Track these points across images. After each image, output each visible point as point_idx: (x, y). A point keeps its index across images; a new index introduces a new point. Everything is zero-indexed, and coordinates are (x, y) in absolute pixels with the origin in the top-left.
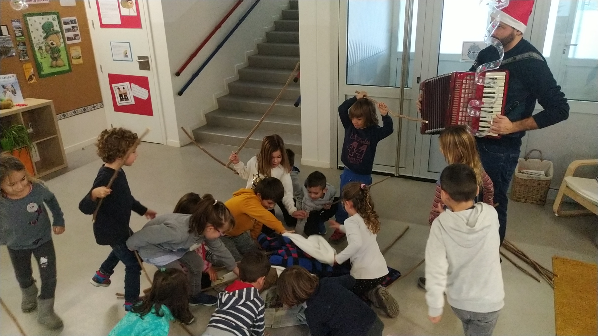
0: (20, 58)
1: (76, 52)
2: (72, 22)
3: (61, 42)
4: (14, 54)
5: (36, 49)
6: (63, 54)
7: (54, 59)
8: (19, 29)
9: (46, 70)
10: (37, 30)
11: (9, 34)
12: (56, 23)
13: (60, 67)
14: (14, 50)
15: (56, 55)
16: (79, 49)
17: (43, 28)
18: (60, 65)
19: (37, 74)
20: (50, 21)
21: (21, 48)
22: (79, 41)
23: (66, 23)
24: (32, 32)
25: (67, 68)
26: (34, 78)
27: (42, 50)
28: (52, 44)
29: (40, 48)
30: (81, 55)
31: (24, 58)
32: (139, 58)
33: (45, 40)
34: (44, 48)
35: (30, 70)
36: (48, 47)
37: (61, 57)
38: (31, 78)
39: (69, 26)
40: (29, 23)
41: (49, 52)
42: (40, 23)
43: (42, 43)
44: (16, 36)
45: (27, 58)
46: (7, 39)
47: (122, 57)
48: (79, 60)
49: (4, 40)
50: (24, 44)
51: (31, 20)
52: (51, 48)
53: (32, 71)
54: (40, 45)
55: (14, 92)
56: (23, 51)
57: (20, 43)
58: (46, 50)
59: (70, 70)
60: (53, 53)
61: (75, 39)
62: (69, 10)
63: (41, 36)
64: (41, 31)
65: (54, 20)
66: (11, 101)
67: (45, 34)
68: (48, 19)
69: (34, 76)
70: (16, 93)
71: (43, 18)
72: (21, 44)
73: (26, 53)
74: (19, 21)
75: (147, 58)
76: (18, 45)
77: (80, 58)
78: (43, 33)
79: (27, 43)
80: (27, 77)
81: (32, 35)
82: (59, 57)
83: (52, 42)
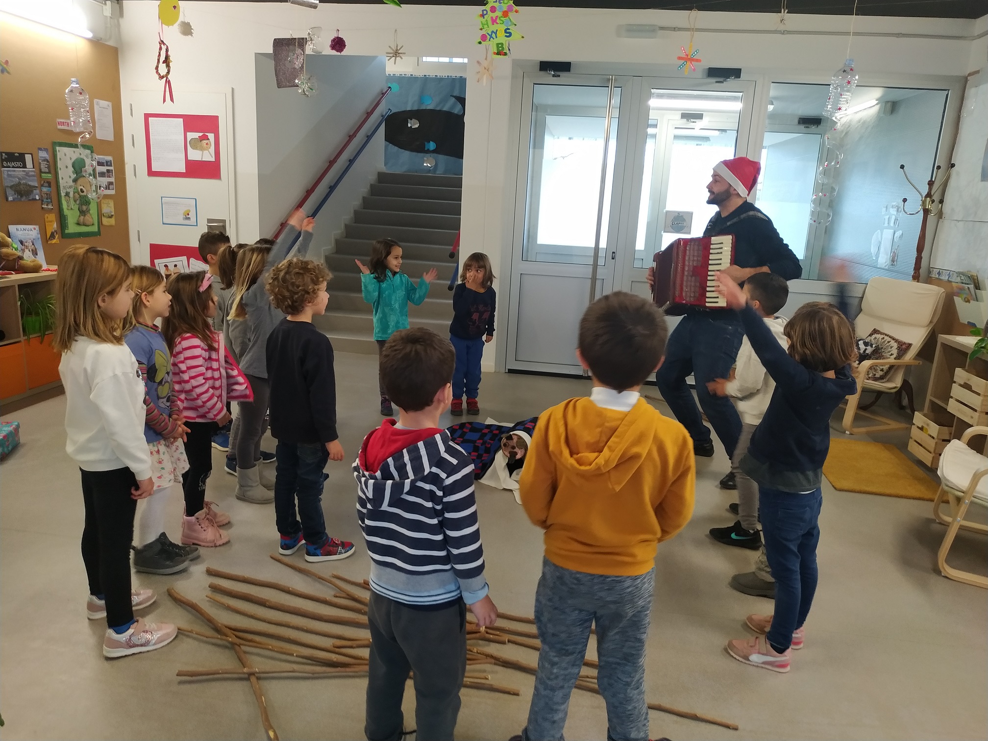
0: (42, 204)
1: (108, 208)
2: (108, 163)
3: (93, 190)
4: (37, 198)
5: (63, 194)
7: (83, 213)
8: (46, 163)
9: (72, 228)
10: (67, 167)
11: (34, 168)
13: (88, 226)
14: (38, 191)
15: (84, 208)
16: (112, 204)
18: (88, 223)
19: (59, 231)
20: (82, 156)
21: (45, 189)
22: (112, 192)
23: (100, 164)
24: (60, 169)
26: (56, 238)
27: (69, 197)
28: (82, 191)
29: (67, 194)
30: (113, 214)
31: (47, 205)
32: (209, 221)
33: (74, 183)
34: (71, 195)
35: (52, 224)
36: (76, 194)
37: (90, 212)
38: (52, 236)
39: (104, 169)
40: (59, 156)
41: (78, 202)
42: (71, 159)
43: (70, 187)
44: (41, 172)
45: (50, 207)
46: (31, 173)
47: (180, 219)
48: (110, 219)
49: (27, 174)
50: (50, 184)
51: (61, 151)
53: (55, 225)
54: (68, 190)
56: (47, 194)
57: (45, 182)
58: (74, 196)
59: (98, 233)
60: (81, 204)
61: (109, 189)
62: (106, 146)
63: (70, 177)
64: (71, 169)
65: (87, 156)
67: (75, 175)
68: (80, 154)
69: (57, 233)
71: (74, 152)
72: (46, 184)
73: (51, 198)
74: (46, 150)
75: (224, 221)
76: (42, 185)
77: (111, 217)
78: (73, 173)
79: (53, 184)
80: (49, 233)
81: (60, 174)
82: (88, 211)
83: (82, 188)
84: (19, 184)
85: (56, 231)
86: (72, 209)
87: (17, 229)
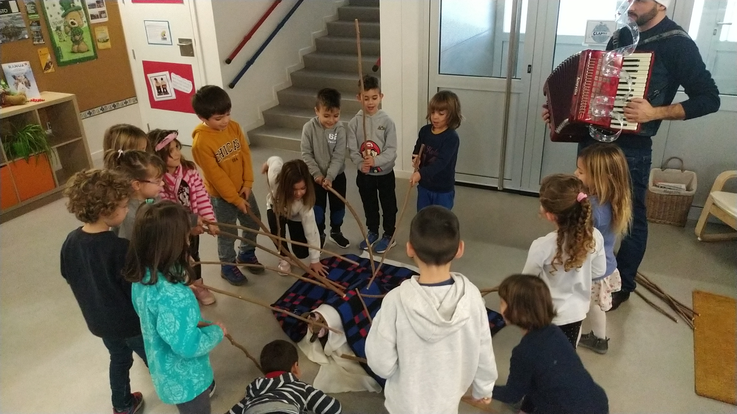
0: (33, 42)
1: (102, 33)
4: (27, 36)
5: (53, 29)
7: (76, 42)
8: (31, 5)
9: (66, 56)
10: (54, 6)
11: (19, 11)
13: (83, 52)
14: (26, 31)
15: (77, 38)
16: (106, 30)
17: (61, 3)
18: (82, 50)
19: (54, 62)
22: (106, 20)
24: (48, 8)
26: (52, 67)
27: (61, 31)
28: (72, 23)
29: (58, 29)
30: (108, 38)
31: (38, 41)
32: (181, 40)
33: (64, 18)
34: (62, 28)
35: (46, 57)
36: (67, 28)
37: (85, 40)
38: (48, 66)
41: (70, 34)
43: (61, 22)
44: (28, 14)
45: (42, 42)
46: (17, 17)
47: (159, 40)
48: (106, 43)
49: (14, 18)
50: (38, 23)
52: (72, 28)
53: (49, 57)
54: (58, 25)
55: (28, 84)
56: (37, 32)
57: (33, 22)
58: (65, 30)
59: (96, 57)
60: (73, 35)
61: (101, 17)
63: (59, 13)
64: (58, 6)
66: (25, 95)
67: (64, 11)
69: (51, 64)
70: (30, 86)
72: (35, 24)
73: (42, 35)
75: (190, 40)
76: (31, 25)
77: (107, 40)
78: (61, 9)
79: (42, 22)
80: (43, 66)
81: (48, 12)
82: (82, 40)
83: (72, 20)
84: (6, 28)
85: (50, 62)
86: (64, 41)
87: (10, 67)
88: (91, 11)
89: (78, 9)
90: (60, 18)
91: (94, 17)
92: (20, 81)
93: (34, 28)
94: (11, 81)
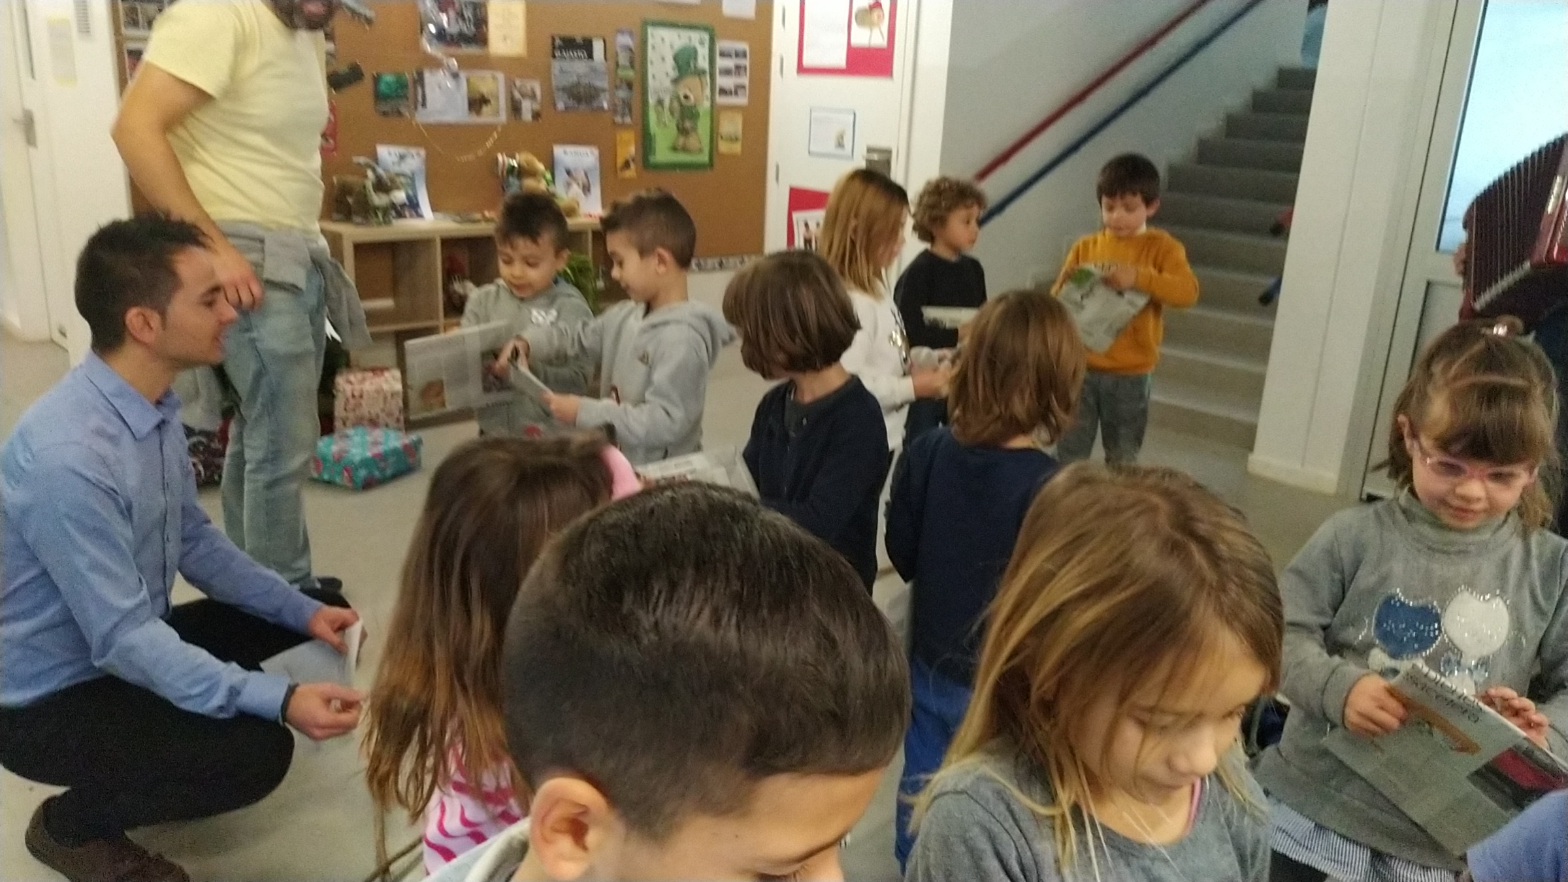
0: (614, 117)
1: (731, 125)
2: (738, 54)
3: (705, 96)
4: (605, 105)
5: (652, 101)
6: (703, 126)
7: (683, 131)
8: (627, 52)
9: (662, 154)
10: (663, 59)
11: (606, 59)
12: (703, 53)
13: (691, 153)
14: (607, 96)
15: (688, 124)
16: (739, 120)
17: (676, 58)
18: (692, 150)
19: (640, 158)
20: (692, 43)
22: (744, 101)
23: (723, 54)
24: (652, 63)
25: (704, 158)
26: (632, 169)
27: (663, 107)
28: (686, 97)
29: (660, 102)
30: (739, 135)
31: (622, 118)
32: (871, 150)
33: (674, 85)
34: (667, 103)
35: (628, 148)
36: (675, 103)
37: (698, 131)
38: (627, 165)
39: (729, 63)
40: (650, 41)
41: (676, 115)
42: (672, 46)
43: (667, 91)
44: (617, 67)
45: (627, 120)
46: (599, 69)
47: (831, 147)
48: (734, 144)
49: (594, 70)
50: (630, 86)
51: (656, 36)
52: (681, 105)
53: (633, 149)
54: (662, 96)
55: (586, 189)
56: (624, 101)
57: (622, 82)
58: (671, 106)
59: (710, 165)
60: (683, 117)
61: (736, 95)
62: (738, 27)
63: (667, 75)
64: (670, 62)
65: (702, 43)
66: (578, 204)
67: (677, 73)
68: (691, 39)
69: (634, 161)
70: (589, 190)
71: (680, 36)
72: (624, 86)
73: (630, 108)
74: (631, 34)
75: (889, 151)
76: (617, 87)
77: (737, 139)
78: (674, 68)
79: (637, 87)
80: (620, 161)
81: (651, 70)
82: (694, 129)
83: (687, 92)
84: (578, 84)
85: (632, 158)
86: (665, 125)
87: (565, 153)
88: (722, 81)
89: (700, 73)
90: (667, 83)
91: (723, 92)
92: (575, 180)
93: (622, 94)
94: (561, 176)
